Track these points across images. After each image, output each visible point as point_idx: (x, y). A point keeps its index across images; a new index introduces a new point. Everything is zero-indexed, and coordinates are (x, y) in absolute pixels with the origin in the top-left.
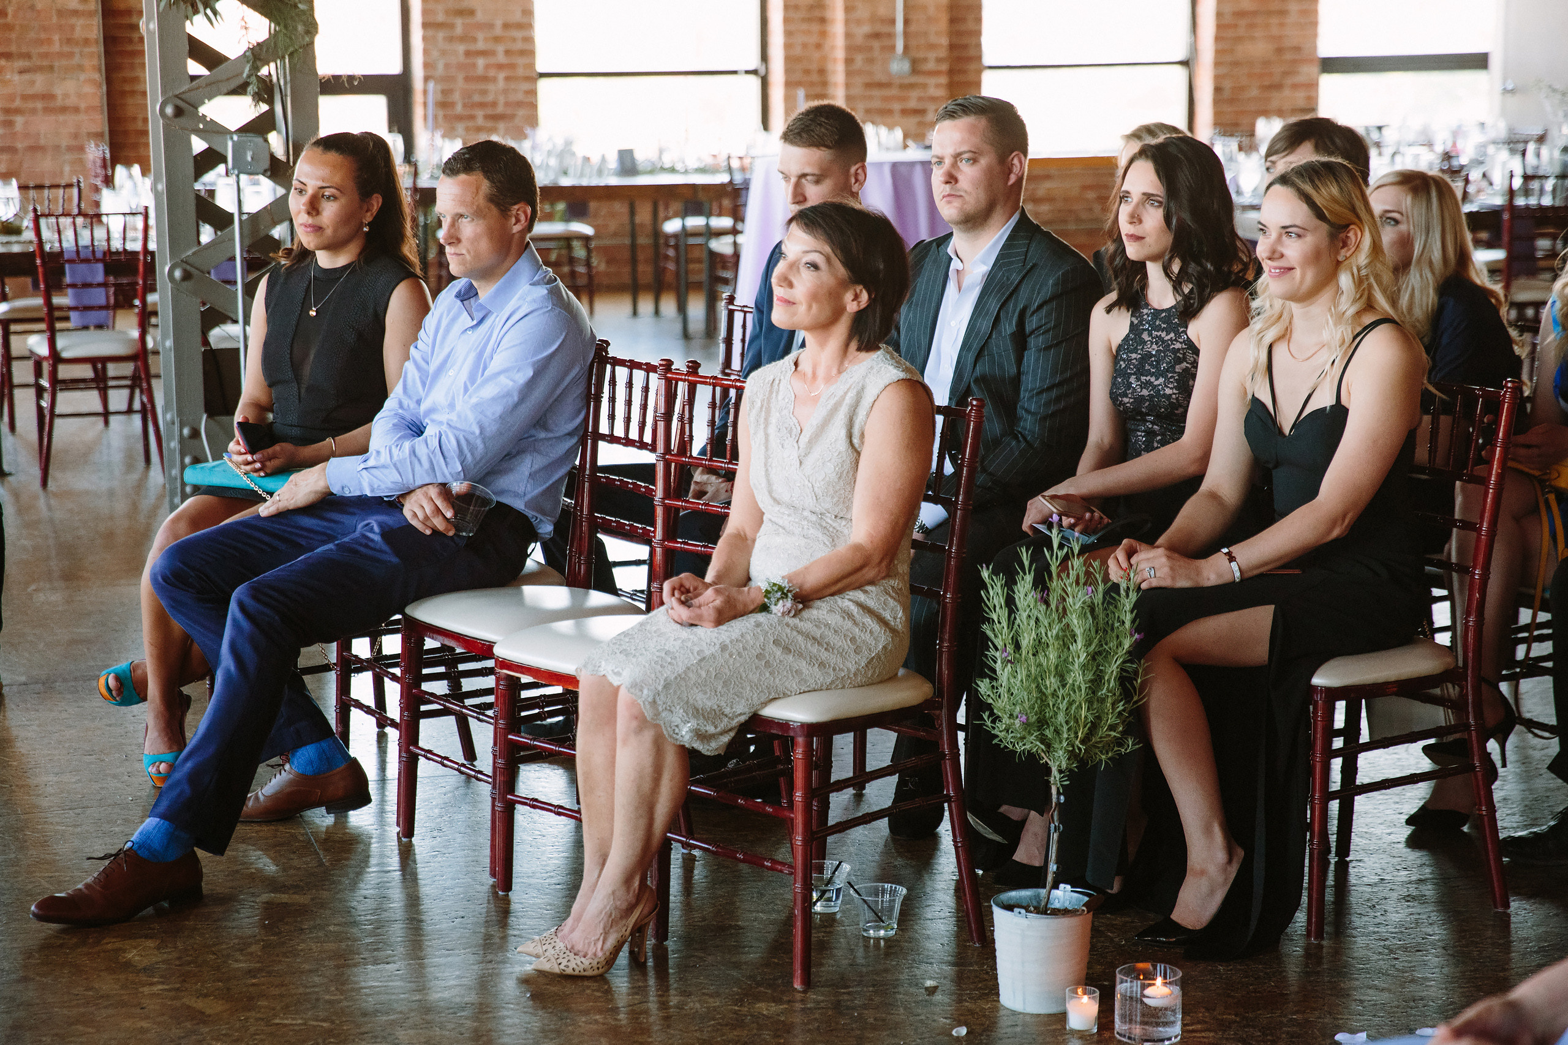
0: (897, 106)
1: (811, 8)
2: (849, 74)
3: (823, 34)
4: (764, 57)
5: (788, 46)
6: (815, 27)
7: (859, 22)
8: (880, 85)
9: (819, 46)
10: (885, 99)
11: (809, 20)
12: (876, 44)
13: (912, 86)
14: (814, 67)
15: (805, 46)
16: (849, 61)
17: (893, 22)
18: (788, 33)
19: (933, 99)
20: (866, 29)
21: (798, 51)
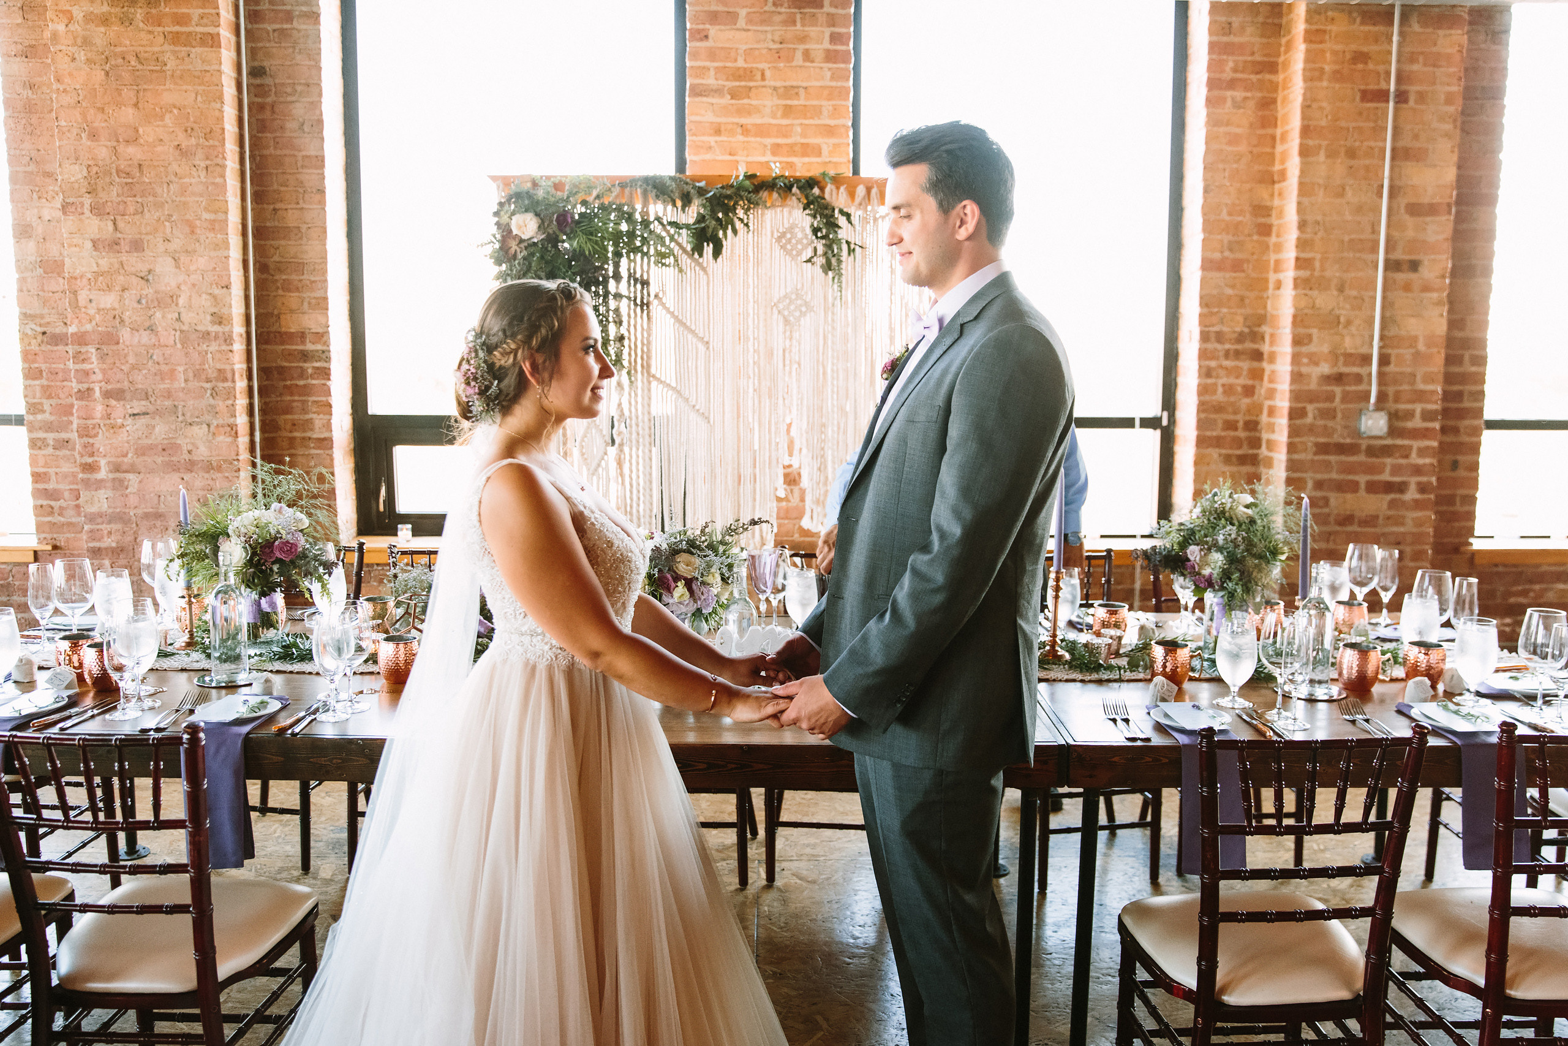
0: (1362, 479)
1: (1241, 338)
2: (1294, 432)
3: (1257, 375)
4: (1169, 402)
5: (1203, 390)
6: (1245, 365)
7: (1314, 360)
8: (1341, 449)
9: (1249, 391)
10: (1350, 469)
11: (1237, 354)
12: (1338, 390)
13: (1386, 451)
14: (1240, 419)
15: (1229, 390)
16: (1295, 414)
17: (1366, 359)
18: (1206, 373)
19: (1418, 470)
20: (1325, 369)
21: (1219, 396)
